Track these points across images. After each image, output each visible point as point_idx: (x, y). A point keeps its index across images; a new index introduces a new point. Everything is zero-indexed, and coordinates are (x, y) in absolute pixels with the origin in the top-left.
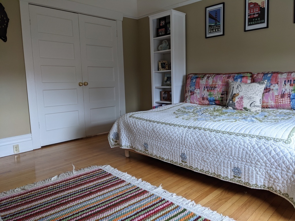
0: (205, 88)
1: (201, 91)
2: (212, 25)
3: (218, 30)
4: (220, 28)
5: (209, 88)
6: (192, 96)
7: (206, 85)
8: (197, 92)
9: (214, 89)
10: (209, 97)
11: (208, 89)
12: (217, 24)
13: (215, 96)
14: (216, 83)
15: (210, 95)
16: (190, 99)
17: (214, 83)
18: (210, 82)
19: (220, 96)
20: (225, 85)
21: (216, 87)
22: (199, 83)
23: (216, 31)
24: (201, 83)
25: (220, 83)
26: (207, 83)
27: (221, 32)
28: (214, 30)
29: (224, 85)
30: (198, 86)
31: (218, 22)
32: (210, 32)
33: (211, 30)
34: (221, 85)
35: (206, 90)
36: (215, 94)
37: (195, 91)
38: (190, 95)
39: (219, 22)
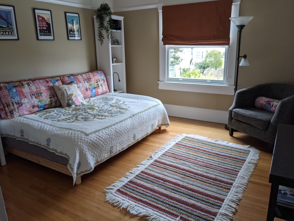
0: (32, 95)
1: (30, 100)
2: (3, 26)
3: (11, 33)
4: (13, 32)
5: (35, 94)
6: (21, 107)
7: (31, 92)
8: (25, 102)
9: (41, 95)
10: (39, 104)
11: (35, 96)
12: (9, 27)
13: (45, 101)
14: (41, 89)
15: (40, 101)
16: (18, 112)
17: (38, 89)
18: (34, 88)
19: (49, 100)
20: (49, 90)
21: (42, 93)
22: (22, 92)
23: (9, 34)
24: (25, 92)
25: (44, 88)
26: (31, 91)
27: (15, 36)
28: (7, 33)
29: (47, 90)
30: (23, 95)
31: (10, 25)
32: (3, 34)
33: (3, 32)
34: (46, 89)
35: (34, 97)
36: (45, 99)
37: (23, 101)
38: (17, 108)
39: (12, 25)
